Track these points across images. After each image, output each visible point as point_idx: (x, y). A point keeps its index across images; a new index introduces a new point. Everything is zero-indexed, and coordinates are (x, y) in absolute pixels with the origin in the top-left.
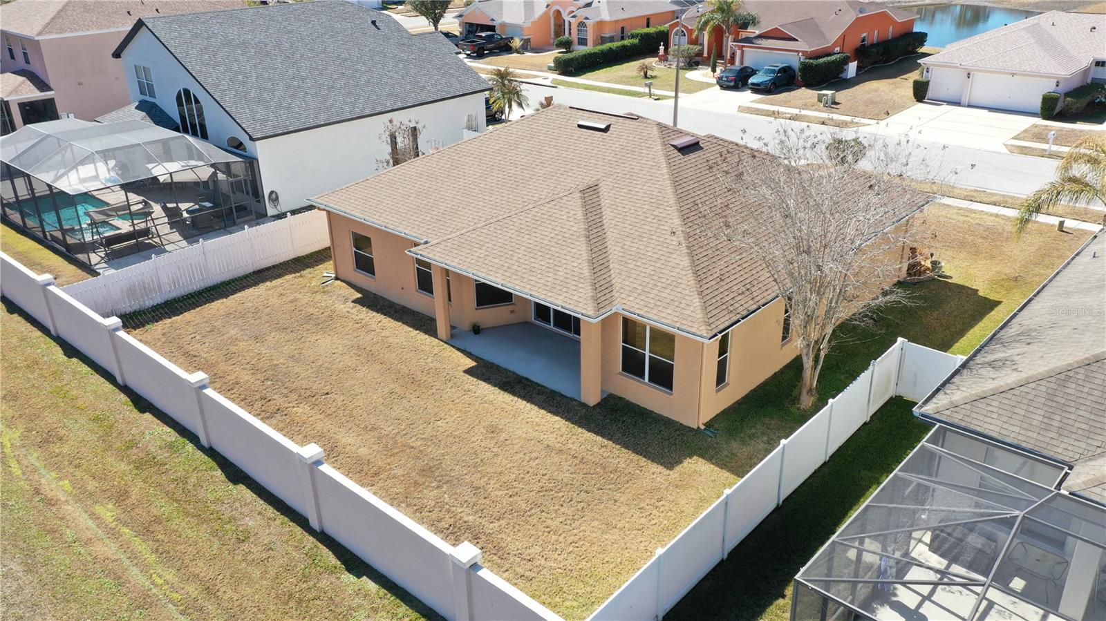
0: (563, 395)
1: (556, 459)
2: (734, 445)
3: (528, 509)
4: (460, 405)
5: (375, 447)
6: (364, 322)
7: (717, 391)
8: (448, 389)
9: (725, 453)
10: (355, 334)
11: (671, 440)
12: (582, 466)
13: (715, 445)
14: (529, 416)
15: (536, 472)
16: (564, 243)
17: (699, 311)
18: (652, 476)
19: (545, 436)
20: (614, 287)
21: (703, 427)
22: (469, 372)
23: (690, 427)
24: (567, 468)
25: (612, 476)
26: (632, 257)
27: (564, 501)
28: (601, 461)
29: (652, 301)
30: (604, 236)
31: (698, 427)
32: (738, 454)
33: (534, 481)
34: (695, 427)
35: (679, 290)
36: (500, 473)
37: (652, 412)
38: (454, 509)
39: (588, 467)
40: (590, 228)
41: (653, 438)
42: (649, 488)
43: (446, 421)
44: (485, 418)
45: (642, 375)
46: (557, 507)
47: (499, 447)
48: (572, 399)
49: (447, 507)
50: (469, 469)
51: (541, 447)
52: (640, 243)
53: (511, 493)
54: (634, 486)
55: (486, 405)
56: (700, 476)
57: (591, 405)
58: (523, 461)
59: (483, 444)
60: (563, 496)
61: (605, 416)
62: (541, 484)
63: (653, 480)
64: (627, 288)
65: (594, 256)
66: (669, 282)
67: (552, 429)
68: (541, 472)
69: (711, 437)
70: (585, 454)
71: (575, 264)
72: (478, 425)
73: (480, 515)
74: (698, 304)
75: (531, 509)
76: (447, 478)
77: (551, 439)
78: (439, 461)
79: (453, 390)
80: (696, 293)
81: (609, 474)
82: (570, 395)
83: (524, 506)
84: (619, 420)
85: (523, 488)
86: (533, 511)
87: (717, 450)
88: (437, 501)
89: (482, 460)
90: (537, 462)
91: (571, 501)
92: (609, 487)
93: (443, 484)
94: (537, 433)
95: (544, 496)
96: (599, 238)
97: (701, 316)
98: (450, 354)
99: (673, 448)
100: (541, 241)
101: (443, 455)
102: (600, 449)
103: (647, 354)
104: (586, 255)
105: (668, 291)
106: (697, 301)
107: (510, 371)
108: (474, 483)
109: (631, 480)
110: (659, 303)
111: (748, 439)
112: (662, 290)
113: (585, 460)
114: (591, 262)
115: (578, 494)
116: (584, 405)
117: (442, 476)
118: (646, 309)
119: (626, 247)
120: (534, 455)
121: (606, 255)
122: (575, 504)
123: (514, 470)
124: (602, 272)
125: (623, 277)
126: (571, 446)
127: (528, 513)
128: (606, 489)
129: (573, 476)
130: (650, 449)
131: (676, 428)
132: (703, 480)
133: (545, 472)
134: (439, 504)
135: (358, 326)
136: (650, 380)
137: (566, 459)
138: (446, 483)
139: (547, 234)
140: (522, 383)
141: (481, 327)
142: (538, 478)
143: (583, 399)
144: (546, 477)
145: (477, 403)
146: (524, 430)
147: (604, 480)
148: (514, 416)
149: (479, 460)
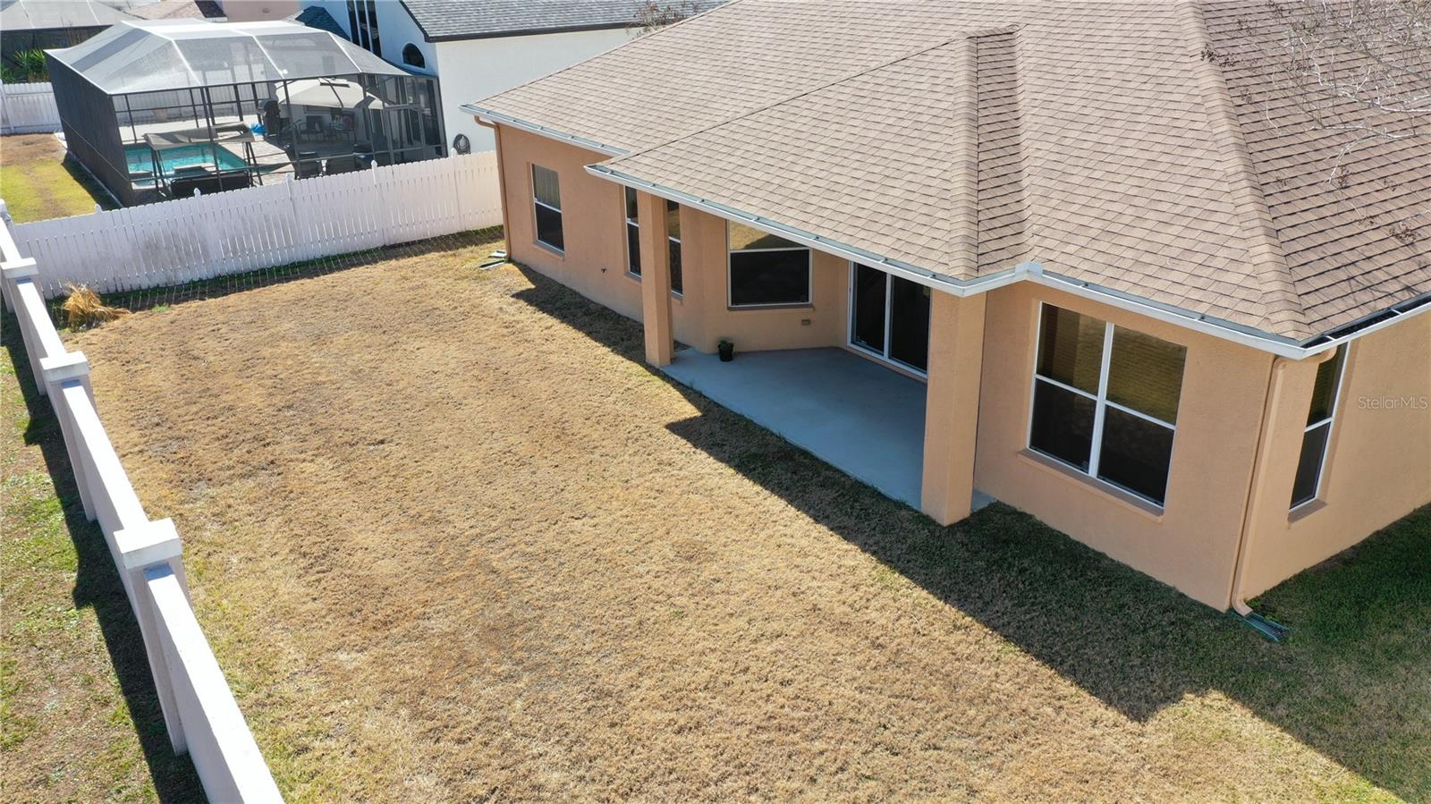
0: (880, 494)
1: (829, 643)
2: (1343, 671)
3: (715, 775)
4: (640, 491)
5: (415, 562)
6: (519, 326)
7: (1293, 518)
8: (626, 457)
9: (1318, 691)
10: (493, 344)
11: (1152, 633)
12: (892, 672)
13: (1282, 665)
14: (788, 531)
15: (764, 672)
16: (916, 134)
17: (1271, 275)
18: (1090, 732)
19: (815, 584)
20: (1027, 225)
21: (1245, 610)
22: (680, 428)
23: (1205, 607)
24: (849, 671)
25: (972, 712)
26: (1081, 162)
27: (821, 769)
28: (948, 667)
29: (1129, 254)
30: (1015, 124)
31: (1231, 609)
32: (1357, 701)
33: (753, 696)
34: (1223, 608)
35: (1209, 226)
36: (673, 662)
37: (1100, 556)
38: (520, 743)
39: (909, 676)
40: (982, 105)
41: (1098, 622)
42: (1078, 764)
43: (593, 522)
44: (682, 525)
45: (1081, 460)
46: (795, 785)
47: (693, 595)
48: (900, 505)
49: (508, 734)
50: (601, 640)
51: (798, 608)
52: (1105, 131)
53: (682, 722)
54: (1035, 752)
55: (696, 498)
56: (1241, 750)
57: (946, 523)
58: (740, 638)
59: (657, 584)
60: (822, 753)
61: (976, 553)
62: (770, 707)
63: (1093, 744)
64: (1060, 226)
65: (982, 156)
66: (1178, 210)
67: (835, 566)
68: (780, 675)
69: (1270, 641)
70: (906, 642)
71: (933, 173)
72: (660, 538)
73: (581, 772)
74: (1266, 257)
75: (723, 778)
76: (538, 657)
77: (826, 593)
78: (538, 612)
79: (637, 459)
80: (1260, 231)
81: (963, 706)
82: (896, 493)
83: (705, 766)
84: (1010, 566)
85: (719, 712)
86: (728, 785)
87: (1291, 679)
88: (489, 714)
89: (640, 623)
90: (776, 644)
91: (842, 769)
92: (958, 744)
93: (525, 670)
94: (796, 573)
95: (770, 742)
96: (1003, 126)
97: (1276, 286)
98: (657, 391)
99: (1157, 655)
100: (864, 133)
101: (555, 597)
102: (949, 633)
103: (1101, 402)
104: (965, 152)
105: (1175, 230)
106: (1262, 251)
107: (772, 434)
108: (600, 680)
109: (1025, 732)
110: (1147, 258)
111: (1384, 660)
112: (1160, 228)
113: (903, 658)
114: (975, 168)
115: (865, 753)
116: (926, 521)
117: (529, 650)
118: (1110, 272)
119: (1067, 142)
120: (775, 626)
121: (1014, 159)
122: (852, 783)
123: (713, 659)
124: (999, 192)
125: (1054, 203)
126: (874, 615)
127: (712, 790)
128: (949, 750)
129: (863, 697)
130: (1089, 651)
131: (1166, 603)
132: (1251, 764)
133: (789, 676)
134: (492, 721)
135: (505, 331)
136: (1103, 472)
137: (853, 647)
138: (531, 670)
139: (878, 119)
140: (792, 459)
141: (735, 349)
142: (767, 687)
143: (926, 508)
144: (790, 691)
145: (678, 491)
146: (766, 561)
147: (949, 723)
148: (752, 526)
149: (631, 621)
